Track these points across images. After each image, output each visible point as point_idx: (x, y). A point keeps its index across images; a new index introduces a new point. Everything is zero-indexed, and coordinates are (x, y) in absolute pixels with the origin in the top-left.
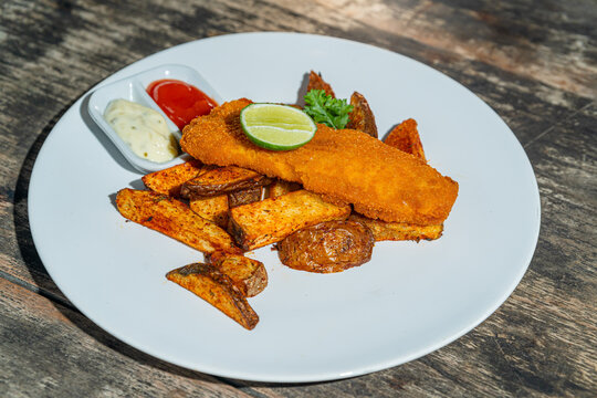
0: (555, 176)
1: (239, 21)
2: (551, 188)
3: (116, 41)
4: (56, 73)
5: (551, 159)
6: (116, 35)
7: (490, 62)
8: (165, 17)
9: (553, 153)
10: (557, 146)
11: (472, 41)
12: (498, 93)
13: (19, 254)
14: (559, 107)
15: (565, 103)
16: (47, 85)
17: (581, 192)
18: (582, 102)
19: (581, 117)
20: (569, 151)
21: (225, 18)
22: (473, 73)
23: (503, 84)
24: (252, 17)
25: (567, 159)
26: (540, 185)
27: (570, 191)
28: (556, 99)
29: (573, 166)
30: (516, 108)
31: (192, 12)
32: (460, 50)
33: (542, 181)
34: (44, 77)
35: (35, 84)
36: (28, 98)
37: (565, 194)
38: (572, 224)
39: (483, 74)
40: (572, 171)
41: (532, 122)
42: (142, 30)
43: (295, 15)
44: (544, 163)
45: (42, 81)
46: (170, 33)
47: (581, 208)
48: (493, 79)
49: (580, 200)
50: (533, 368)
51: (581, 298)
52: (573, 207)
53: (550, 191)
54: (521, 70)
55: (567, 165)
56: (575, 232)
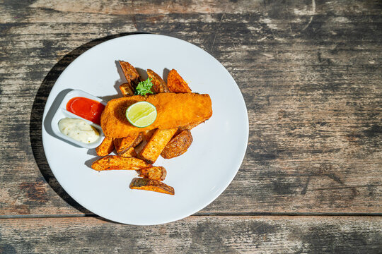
0: (229, 60)
1: (65, 40)
2: (231, 66)
3: (23, 79)
4: (13, 110)
5: (223, 52)
6: (21, 75)
7: (176, 12)
8: (32, 54)
9: (222, 48)
10: (222, 44)
11: (163, 3)
12: (188, 27)
13: (67, 204)
14: (213, 24)
15: (214, 20)
16: (14, 118)
17: (241, 63)
18: (219, 16)
19: (223, 24)
20: (228, 44)
21: (58, 41)
22: (173, 21)
23: (186, 21)
24: (68, 35)
25: (229, 49)
26: (226, 67)
27: (237, 64)
28: (210, 20)
29: (232, 51)
30: (198, 32)
31: (41, 45)
32: (161, 11)
33: (226, 65)
34: (10, 115)
35: (9, 120)
36: (12, 129)
37: (236, 67)
38: (246, 80)
39: (176, 20)
40: (233, 54)
41: (208, 36)
42: (29, 66)
43: (85, 24)
44: (222, 55)
45: (11, 117)
46: (42, 62)
47: (245, 71)
48: (182, 21)
49: (243, 67)
50: (265, 151)
51: (265, 112)
52: (242, 72)
53: (231, 68)
54: (189, 10)
55: (230, 52)
56: (248, 84)
